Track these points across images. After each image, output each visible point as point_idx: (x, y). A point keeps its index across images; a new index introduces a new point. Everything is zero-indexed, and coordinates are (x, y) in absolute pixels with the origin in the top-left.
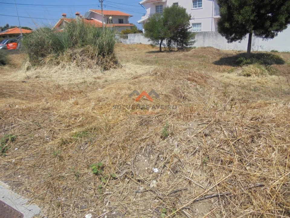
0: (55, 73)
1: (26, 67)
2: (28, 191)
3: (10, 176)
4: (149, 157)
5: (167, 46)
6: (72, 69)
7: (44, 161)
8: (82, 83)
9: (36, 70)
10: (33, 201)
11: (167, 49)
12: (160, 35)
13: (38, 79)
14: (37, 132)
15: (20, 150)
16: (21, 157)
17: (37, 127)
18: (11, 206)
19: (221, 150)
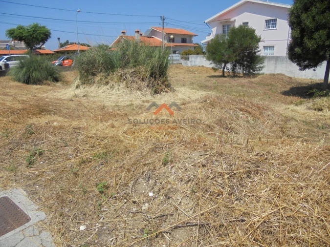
0: (103, 93)
1: (76, 85)
2: (40, 200)
3: (30, 185)
4: (148, 181)
5: (231, 71)
6: (121, 90)
7: (62, 176)
8: (128, 106)
9: (86, 89)
10: (42, 208)
11: (231, 74)
12: (223, 58)
13: (85, 98)
14: (63, 149)
15: (44, 164)
16: (44, 170)
17: (64, 145)
18: (24, 210)
19: (214, 183)
